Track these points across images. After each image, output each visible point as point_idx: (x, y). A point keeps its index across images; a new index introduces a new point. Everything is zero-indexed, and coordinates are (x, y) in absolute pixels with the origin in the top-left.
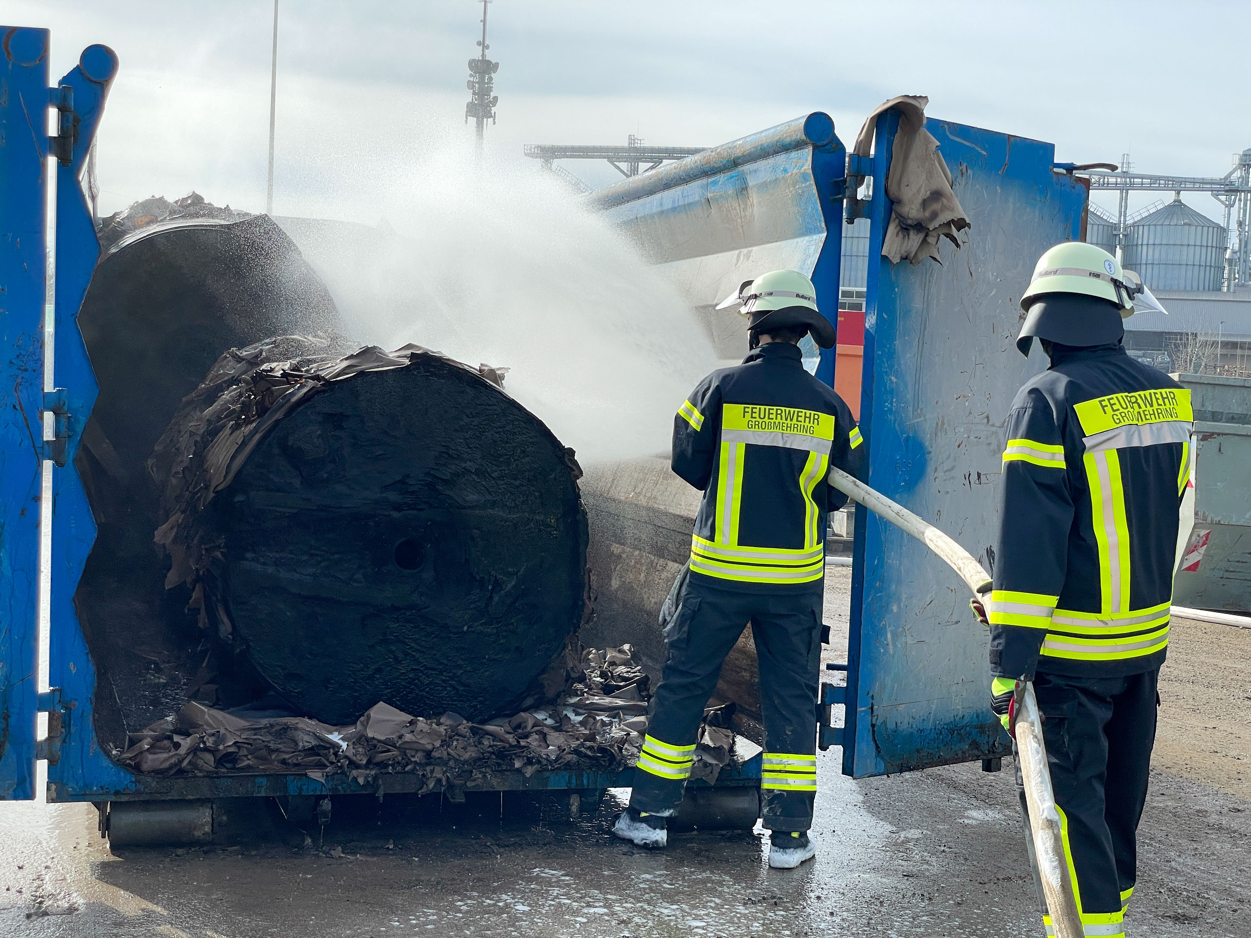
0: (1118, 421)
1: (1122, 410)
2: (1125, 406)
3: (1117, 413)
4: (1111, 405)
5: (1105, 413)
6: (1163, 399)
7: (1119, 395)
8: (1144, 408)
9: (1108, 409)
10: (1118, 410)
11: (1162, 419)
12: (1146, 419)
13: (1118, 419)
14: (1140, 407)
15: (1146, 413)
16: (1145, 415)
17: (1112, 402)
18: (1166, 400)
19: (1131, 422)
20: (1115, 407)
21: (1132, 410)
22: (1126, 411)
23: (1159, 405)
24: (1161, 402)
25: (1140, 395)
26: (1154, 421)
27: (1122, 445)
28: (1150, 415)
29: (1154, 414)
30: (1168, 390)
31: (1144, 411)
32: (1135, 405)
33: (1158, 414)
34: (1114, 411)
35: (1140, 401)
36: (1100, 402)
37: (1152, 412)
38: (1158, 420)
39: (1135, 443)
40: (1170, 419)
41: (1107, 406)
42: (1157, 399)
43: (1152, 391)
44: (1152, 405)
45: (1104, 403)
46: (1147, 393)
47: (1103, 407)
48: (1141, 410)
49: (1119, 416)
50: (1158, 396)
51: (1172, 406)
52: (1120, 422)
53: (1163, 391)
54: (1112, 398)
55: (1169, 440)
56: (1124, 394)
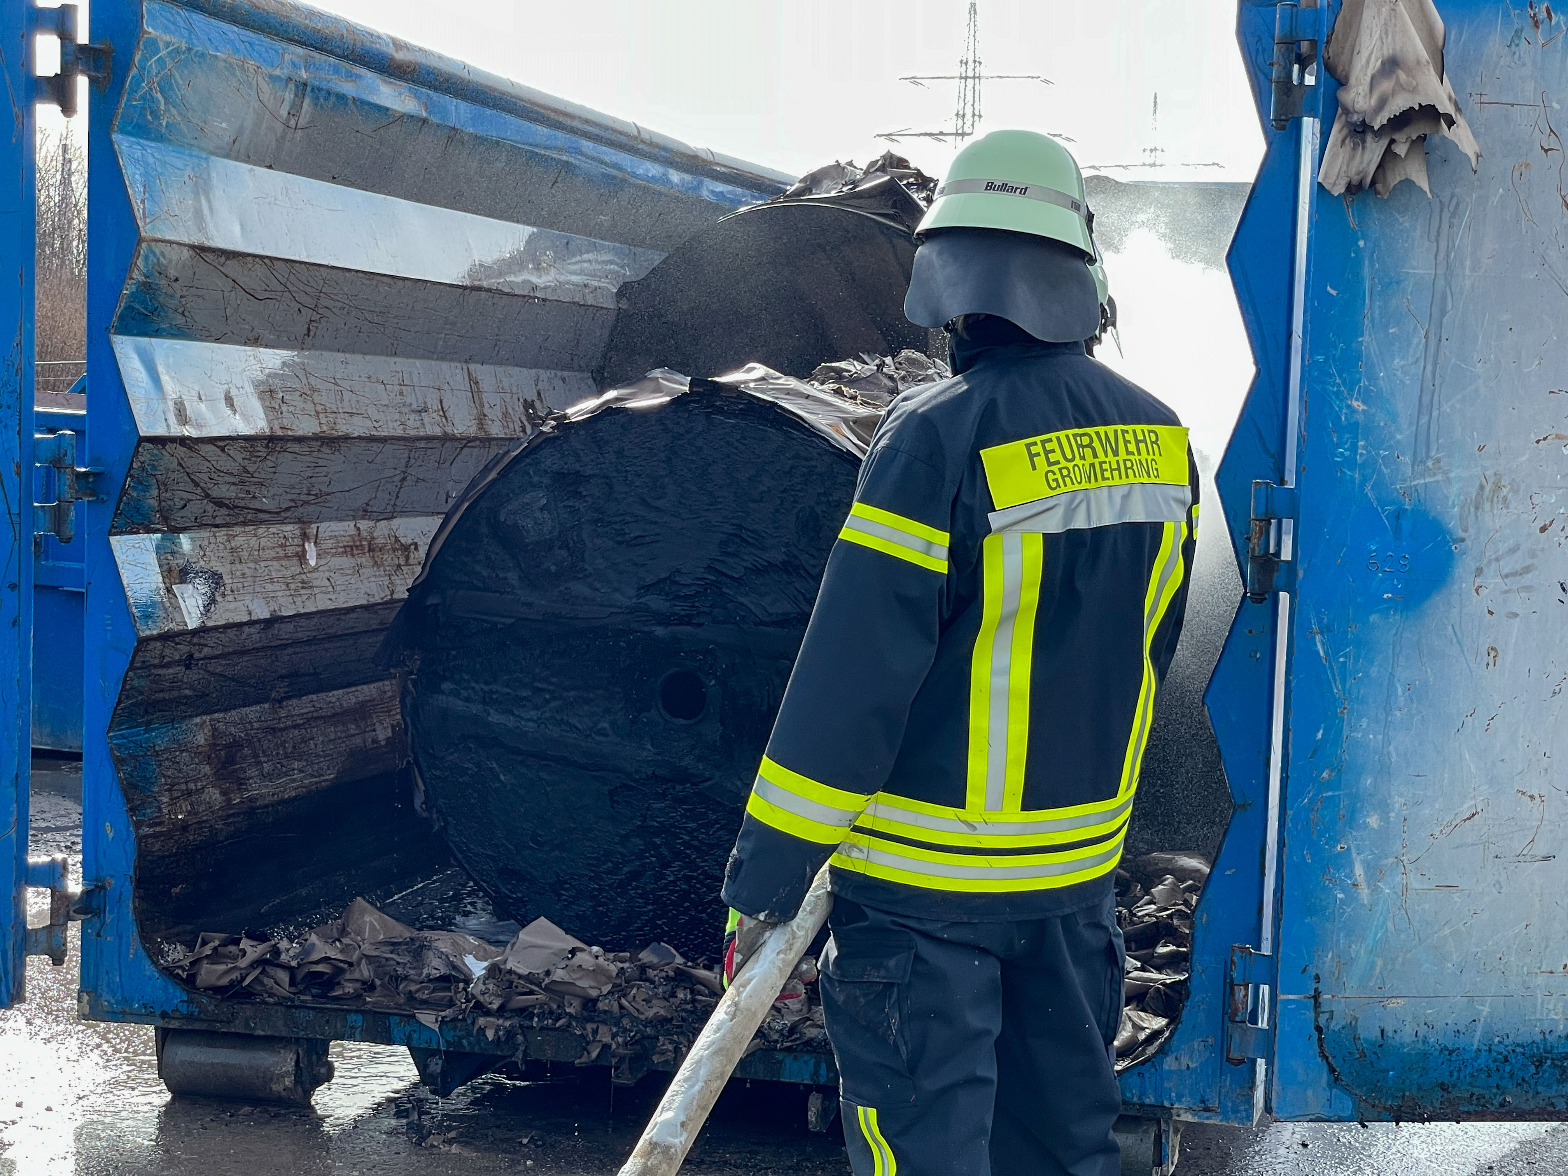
0: (1054, 485)
1: (1064, 463)
2: (1070, 456)
3: (1055, 468)
4: (1047, 453)
5: (1034, 468)
6: (1137, 442)
7: (1062, 434)
8: (1101, 457)
9: (1040, 461)
10: (1058, 462)
11: (1132, 479)
12: (1104, 479)
13: (1056, 480)
14: (1095, 456)
15: (1105, 466)
16: (1103, 471)
17: (1048, 446)
18: (1142, 445)
19: (1077, 487)
20: (1053, 457)
21: (1080, 463)
22: (1070, 465)
23: (1128, 453)
24: (1132, 447)
25: (1097, 433)
26: (1117, 481)
27: (1054, 525)
28: (1112, 470)
29: (1119, 469)
30: (1146, 427)
31: (1101, 463)
32: (1088, 451)
33: (1126, 468)
34: (1050, 464)
35: (1096, 444)
36: (1028, 446)
37: (1114, 466)
38: (1124, 481)
39: (1079, 523)
40: (1145, 480)
41: (1038, 454)
42: (1126, 442)
43: (1119, 427)
44: (1116, 453)
45: (1034, 450)
46: (1110, 429)
47: (1032, 456)
48: (1096, 461)
49: (1058, 476)
50: (1129, 437)
51: (1151, 456)
52: (1058, 486)
53: (1138, 428)
54: (1050, 440)
55: (1139, 517)
56: (1070, 432)
